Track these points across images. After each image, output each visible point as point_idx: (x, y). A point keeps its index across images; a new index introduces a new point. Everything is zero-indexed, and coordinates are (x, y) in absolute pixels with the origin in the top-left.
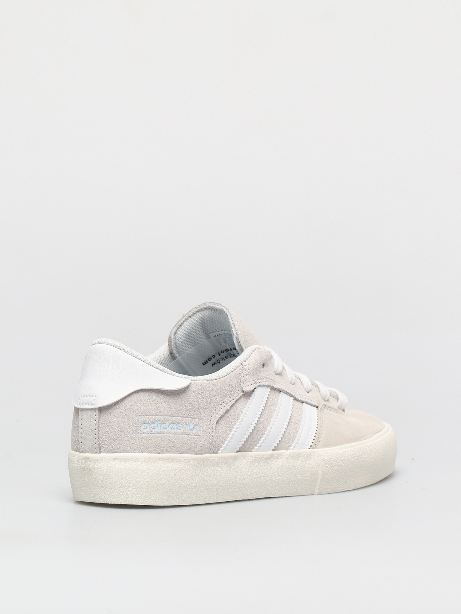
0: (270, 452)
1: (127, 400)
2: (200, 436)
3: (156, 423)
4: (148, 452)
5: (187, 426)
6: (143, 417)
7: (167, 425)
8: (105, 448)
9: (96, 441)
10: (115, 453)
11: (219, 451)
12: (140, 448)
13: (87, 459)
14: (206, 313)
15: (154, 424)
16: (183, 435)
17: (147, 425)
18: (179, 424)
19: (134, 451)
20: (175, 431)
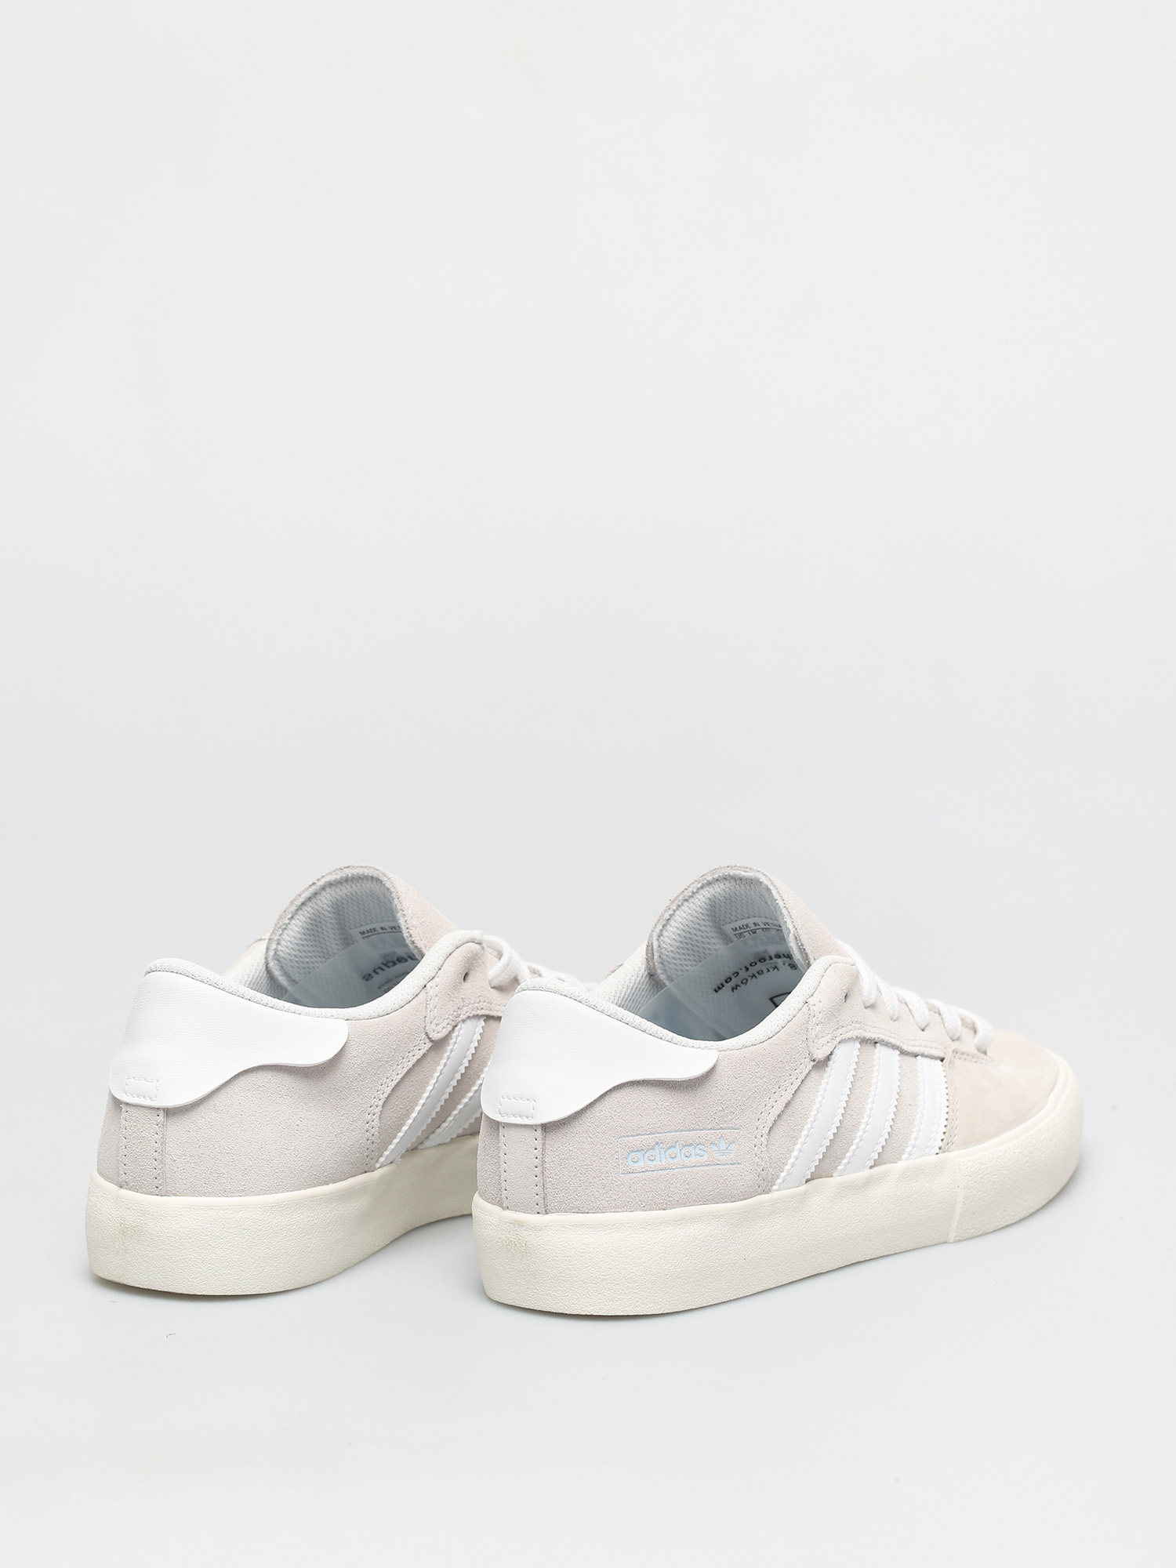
0: (867, 1172)
1: (598, 1107)
2: (739, 1164)
3: (657, 1147)
4: (644, 1209)
5: (714, 1148)
6: (632, 1138)
7: (676, 1150)
8: (556, 1204)
9: (539, 1189)
10: (577, 1213)
11: (775, 1187)
12: (628, 1202)
13: (519, 1224)
14: (719, 889)
15: (652, 1151)
16: (707, 1168)
17: (640, 1155)
18: (700, 1144)
19: (615, 1209)
20: (693, 1160)
